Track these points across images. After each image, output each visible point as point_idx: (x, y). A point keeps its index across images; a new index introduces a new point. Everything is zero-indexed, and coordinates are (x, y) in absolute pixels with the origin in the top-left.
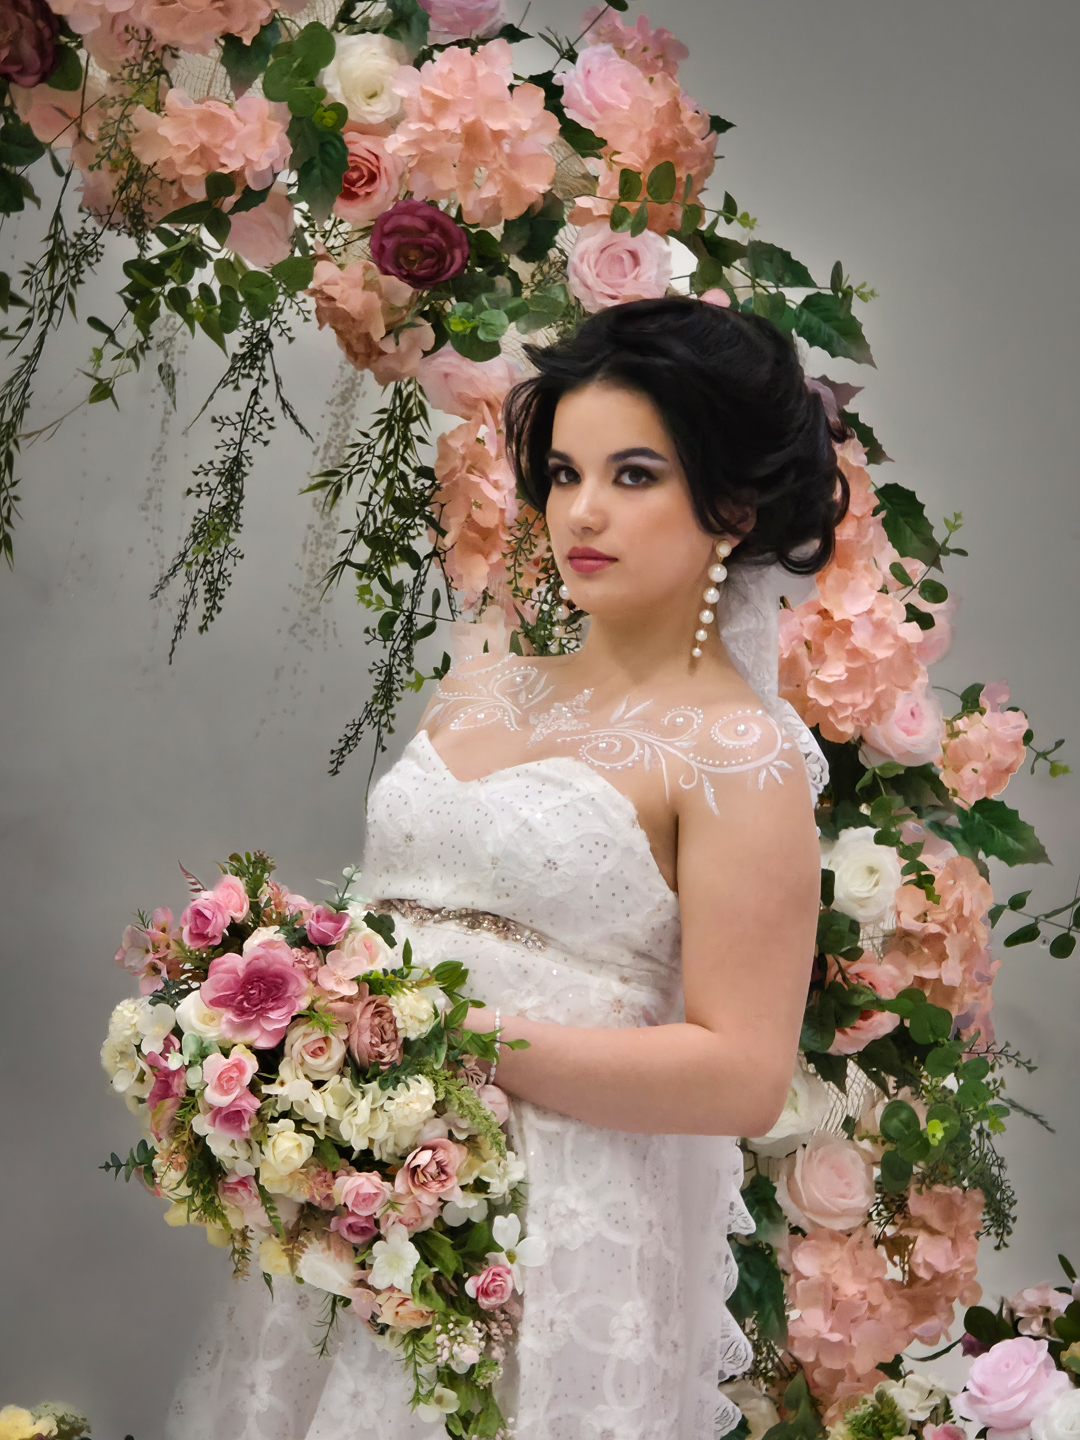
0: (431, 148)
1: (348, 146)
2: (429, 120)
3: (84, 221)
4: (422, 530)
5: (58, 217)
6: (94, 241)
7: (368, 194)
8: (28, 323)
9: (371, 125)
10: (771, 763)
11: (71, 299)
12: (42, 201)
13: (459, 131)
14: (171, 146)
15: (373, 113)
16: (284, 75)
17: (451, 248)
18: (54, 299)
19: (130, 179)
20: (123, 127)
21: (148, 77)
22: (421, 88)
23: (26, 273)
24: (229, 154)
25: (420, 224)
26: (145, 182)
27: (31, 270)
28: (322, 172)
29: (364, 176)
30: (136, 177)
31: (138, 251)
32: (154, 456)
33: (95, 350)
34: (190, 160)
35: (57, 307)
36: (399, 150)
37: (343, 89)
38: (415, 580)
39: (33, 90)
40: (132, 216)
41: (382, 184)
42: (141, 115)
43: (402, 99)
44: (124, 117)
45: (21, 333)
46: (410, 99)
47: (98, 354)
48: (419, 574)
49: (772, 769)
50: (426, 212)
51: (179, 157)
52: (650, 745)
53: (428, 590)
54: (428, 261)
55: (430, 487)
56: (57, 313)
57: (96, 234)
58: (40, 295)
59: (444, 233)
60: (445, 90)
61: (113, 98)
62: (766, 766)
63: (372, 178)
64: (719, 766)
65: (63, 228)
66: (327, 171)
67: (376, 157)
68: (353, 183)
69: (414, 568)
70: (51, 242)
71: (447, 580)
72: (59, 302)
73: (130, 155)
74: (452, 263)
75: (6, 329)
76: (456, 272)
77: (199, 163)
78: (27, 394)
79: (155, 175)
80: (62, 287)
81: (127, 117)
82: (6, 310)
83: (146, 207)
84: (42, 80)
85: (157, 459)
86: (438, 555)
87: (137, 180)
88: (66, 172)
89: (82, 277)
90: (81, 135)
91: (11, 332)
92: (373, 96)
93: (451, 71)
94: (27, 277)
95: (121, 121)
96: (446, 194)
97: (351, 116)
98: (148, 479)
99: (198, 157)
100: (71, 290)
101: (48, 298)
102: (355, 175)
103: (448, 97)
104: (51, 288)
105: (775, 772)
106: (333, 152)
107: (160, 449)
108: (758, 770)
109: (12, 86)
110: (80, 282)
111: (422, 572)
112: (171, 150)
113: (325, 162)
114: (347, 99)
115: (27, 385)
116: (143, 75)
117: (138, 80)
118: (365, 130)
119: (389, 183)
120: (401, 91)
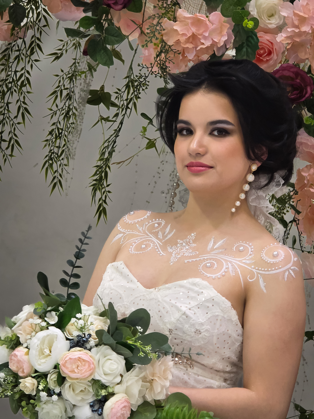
0: (298, 40)
1: (259, 38)
2: (297, 27)
3: (140, 70)
4: (289, 209)
5: (131, 68)
6: (145, 79)
7: (267, 60)
8: (117, 115)
9: (270, 29)
10: (290, 268)
11: (135, 104)
12: (125, 61)
13: (310, 32)
14: (179, 34)
15: (271, 24)
16: (231, 5)
17: (306, 86)
18: (128, 104)
19: (161, 52)
20: (158, 28)
21: (170, 6)
22: (294, 12)
23: (117, 93)
24: (205, 38)
25: (291, 75)
26: (168, 53)
27: (119, 92)
28: (247, 49)
29: (266, 52)
30: (164, 51)
31: (164, 84)
32: (171, 174)
33: (143, 127)
34: (188, 41)
35: (129, 108)
36: (283, 40)
37: (258, 12)
38: (285, 232)
39: (122, 12)
40: (162, 68)
41: (274, 56)
42: (166, 23)
43: (284, 17)
44: (159, 23)
45: (114, 119)
46: (288, 17)
47: (145, 129)
48: (287, 230)
49: (290, 270)
50: (295, 70)
51: (183, 39)
52: (231, 262)
53: (291, 237)
54: (295, 92)
55: (293, 191)
56: (129, 110)
57: (146, 76)
58: (122, 103)
59: (303, 79)
60: (304, 13)
61: (154, 15)
62: (288, 270)
63: (270, 53)
64: (267, 271)
65: (133, 73)
66: (249, 50)
67: (272, 43)
68: (261, 55)
69: (285, 228)
70: (128, 79)
71: (299, 232)
72: (130, 106)
73: (163, 41)
74: (306, 93)
75: (109, 117)
76: (308, 97)
77: (191, 43)
78: (114, 146)
79: (172, 50)
80: (131, 99)
81: (160, 23)
82: (108, 109)
83: (167, 64)
84: (124, 8)
85: (172, 176)
86: (295, 221)
87: (164, 52)
88: (135, 49)
89: (140, 96)
90: (142, 32)
91: (110, 119)
92: (272, 15)
93: (307, 4)
94: (117, 95)
95: (157, 25)
96: (303, 61)
97: (261, 25)
98: (168, 185)
99: (191, 39)
100: (135, 101)
101: (125, 105)
102: (262, 52)
103: (307, 16)
104: (127, 100)
105: (292, 272)
106: (252, 41)
107: (173, 172)
108: (284, 272)
109: (112, 10)
110: (139, 98)
111: (288, 229)
112: (179, 36)
113: (248, 45)
114: (259, 17)
115: (115, 142)
116: (168, 5)
117: (165, 7)
118: (267, 31)
119: (277, 55)
120: (284, 14)
